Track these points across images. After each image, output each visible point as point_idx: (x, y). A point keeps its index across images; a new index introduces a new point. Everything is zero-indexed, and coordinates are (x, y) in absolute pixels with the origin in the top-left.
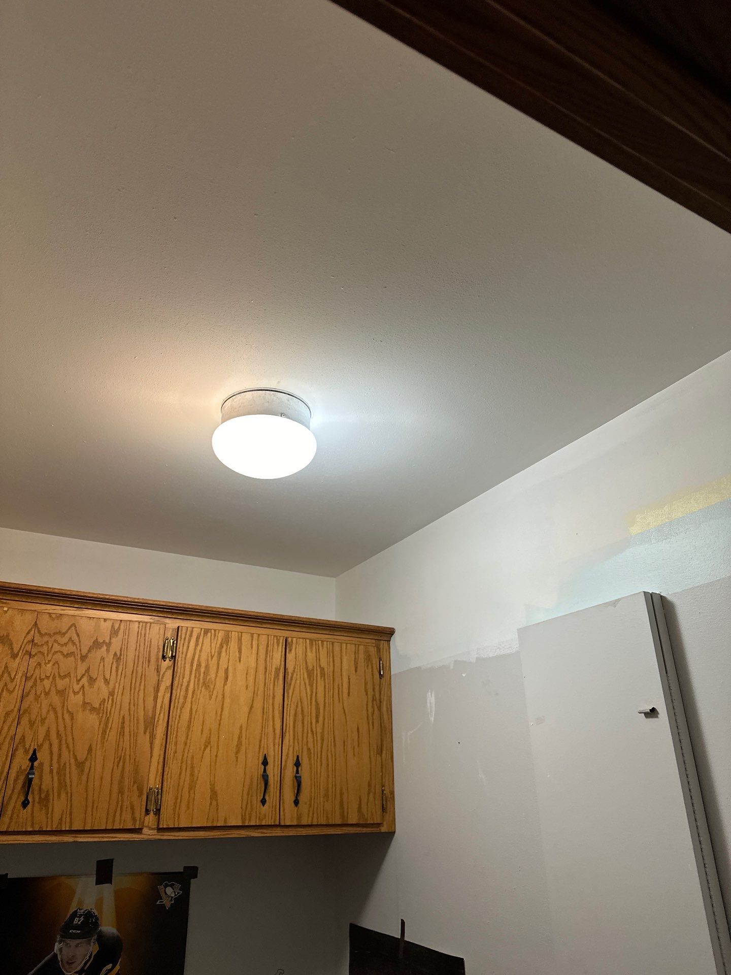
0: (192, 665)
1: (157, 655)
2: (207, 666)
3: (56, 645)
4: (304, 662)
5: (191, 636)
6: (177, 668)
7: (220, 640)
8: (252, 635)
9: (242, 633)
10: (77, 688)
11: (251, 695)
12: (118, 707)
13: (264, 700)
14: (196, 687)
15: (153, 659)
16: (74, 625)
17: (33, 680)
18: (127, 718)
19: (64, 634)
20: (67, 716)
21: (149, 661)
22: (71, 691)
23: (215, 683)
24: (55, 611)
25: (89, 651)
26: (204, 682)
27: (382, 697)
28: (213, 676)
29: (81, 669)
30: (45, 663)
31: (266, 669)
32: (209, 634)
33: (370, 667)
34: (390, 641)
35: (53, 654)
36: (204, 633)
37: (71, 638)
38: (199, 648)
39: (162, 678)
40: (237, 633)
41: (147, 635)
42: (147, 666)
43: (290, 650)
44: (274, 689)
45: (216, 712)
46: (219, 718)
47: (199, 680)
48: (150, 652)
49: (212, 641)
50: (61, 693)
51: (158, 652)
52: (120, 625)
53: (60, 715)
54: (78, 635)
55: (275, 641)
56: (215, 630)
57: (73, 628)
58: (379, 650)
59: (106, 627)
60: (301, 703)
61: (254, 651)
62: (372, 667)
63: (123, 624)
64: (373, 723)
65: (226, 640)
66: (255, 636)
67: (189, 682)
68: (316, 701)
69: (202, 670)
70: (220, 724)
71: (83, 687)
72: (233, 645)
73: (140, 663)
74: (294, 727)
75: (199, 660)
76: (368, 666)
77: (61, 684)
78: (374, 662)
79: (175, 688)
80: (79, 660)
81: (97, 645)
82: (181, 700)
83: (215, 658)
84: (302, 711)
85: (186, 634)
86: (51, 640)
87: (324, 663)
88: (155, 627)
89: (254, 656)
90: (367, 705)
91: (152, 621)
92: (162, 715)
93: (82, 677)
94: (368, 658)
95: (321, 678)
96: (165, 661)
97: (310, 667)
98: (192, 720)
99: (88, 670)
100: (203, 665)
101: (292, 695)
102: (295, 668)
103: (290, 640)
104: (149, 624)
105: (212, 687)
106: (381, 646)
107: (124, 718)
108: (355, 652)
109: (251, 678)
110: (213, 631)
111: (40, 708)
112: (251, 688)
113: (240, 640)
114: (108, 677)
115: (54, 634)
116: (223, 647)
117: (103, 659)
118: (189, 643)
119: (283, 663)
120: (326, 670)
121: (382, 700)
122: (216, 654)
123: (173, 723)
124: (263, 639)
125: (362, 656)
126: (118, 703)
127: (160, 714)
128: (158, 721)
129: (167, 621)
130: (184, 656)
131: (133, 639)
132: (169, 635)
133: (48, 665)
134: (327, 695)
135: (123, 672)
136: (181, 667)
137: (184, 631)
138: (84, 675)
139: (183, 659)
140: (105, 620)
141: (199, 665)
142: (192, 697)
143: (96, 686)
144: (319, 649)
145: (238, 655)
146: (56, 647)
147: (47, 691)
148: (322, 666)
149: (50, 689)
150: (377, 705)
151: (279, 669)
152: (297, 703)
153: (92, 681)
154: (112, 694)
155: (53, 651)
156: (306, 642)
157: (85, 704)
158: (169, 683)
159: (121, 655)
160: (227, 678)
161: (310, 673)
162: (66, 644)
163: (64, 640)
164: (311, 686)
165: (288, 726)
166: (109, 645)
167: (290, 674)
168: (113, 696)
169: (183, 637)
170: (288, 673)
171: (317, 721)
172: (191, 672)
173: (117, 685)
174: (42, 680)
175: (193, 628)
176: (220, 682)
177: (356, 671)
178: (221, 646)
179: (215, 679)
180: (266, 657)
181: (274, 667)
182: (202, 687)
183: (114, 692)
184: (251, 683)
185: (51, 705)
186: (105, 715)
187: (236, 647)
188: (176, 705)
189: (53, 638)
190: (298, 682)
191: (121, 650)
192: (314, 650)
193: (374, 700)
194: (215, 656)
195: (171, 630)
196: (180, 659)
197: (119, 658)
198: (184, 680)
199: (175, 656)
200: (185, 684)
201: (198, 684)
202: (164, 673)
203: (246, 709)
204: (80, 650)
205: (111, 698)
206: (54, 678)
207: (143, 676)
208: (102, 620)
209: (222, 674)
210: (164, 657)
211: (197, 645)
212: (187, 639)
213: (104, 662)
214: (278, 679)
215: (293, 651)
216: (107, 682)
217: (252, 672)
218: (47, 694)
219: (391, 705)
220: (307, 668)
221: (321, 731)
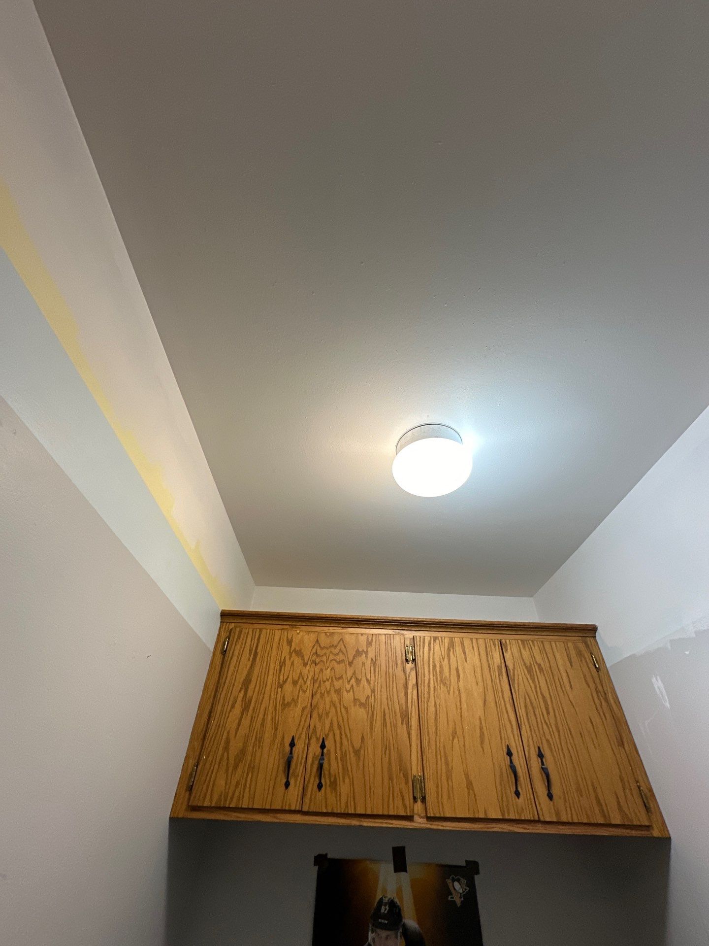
0: (429, 666)
1: (402, 659)
2: (441, 667)
3: (331, 655)
4: (521, 660)
5: (424, 643)
6: (419, 669)
7: (447, 644)
8: (471, 639)
9: (463, 638)
10: (348, 687)
11: (482, 690)
12: (379, 702)
13: (494, 694)
14: (436, 683)
15: (399, 662)
16: (342, 639)
17: (318, 682)
18: (387, 711)
19: (336, 646)
20: (343, 710)
21: (397, 664)
22: (344, 689)
23: (450, 680)
24: (329, 631)
25: (354, 658)
26: (441, 680)
27: (605, 688)
28: (447, 674)
29: (350, 673)
30: (326, 669)
31: (489, 667)
32: (437, 641)
33: (584, 661)
34: (595, 637)
35: (330, 662)
36: (434, 640)
37: (340, 649)
38: (432, 652)
39: (409, 677)
40: (459, 639)
41: (392, 644)
42: (396, 667)
43: (506, 650)
44: (501, 685)
45: (456, 705)
46: (459, 711)
47: (437, 678)
48: (396, 657)
49: (441, 646)
50: (338, 692)
51: (402, 656)
52: (372, 637)
53: (339, 711)
54: (345, 647)
55: (492, 643)
56: (441, 637)
57: (341, 642)
58: (587, 646)
59: (363, 639)
60: (528, 696)
61: (476, 653)
62: (586, 661)
63: (374, 637)
64: (604, 714)
65: (452, 644)
66: (474, 641)
67: (429, 680)
68: (541, 693)
69: (438, 670)
70: (461, 716)
71: (352, 686)
72: (458, 649)
73: (391, 665)
74: (528, 719)
75: (434, 662)
76: (581, 661)
77: (337, 684)
78: (586, 656)
79: (419, 685)
80: (348, 666)
81: (358, 653)
82: (426, 696)
83: (446, 660)
84: (531, 703)
85: (420, 642)
86: (328, 652)
87: (539, 659)
88: (397, 638)
89: (477, 657)
90: (592, 696)
91: (393, 633)
92: (413, 708)
93: (351, 679)
94: (580, 654)
95: (540, 673)
96: (408, 663)
97: (528, 664)
98: (438, 712)
99: (354, 673)
100: (438, 666)
101: (518, 689)
102: (514, 665)
103: (503, 641)
104: (392, 636)
105: (448, 683)
106: (589, 642)
107: (384, 712)
108: (566, 649)
109: (479, 675)
110: (440, 638)
111: (325, 704)
112: (481, 684)
113: (462, 644)
114: (369, 677)
115: (330, 647)
116: (450, 650)
117: (363, 664)
118: (424, 648)
119: (503, 661)
120: (543, 666)
121: (606, 692)
122: (446, 656)
123: (423, 715)
124: (481, 642)
125: (573, 653)
126: (379, 699)
127: (411, 708)
128: (411, 714)
129: (405, 632)
130: (422, 657)
131: (383, 647)
132: (408, 643)
133: (327, 670)
134: (551, 690)
135: (379, 674)
136: (421, 668)
137: (418, 639)
138: (352, 677)
139: (422, 661)
140: (362, 634)
141: (434, 666)
142: (434, 693)
143: (361, 685)
144: (531, 648)
145: (464, 657)
146: (332, 657)
147: (328, 690)
148: (538, 662)
149: (330, 688)
150: (602, 696)
151: (501, 667)
152: (525, 697)
153: (358, 681)
154: (373, 691)
155: (329, 660)
156: (518, 643)
157: (355, 700)
158: (414, 682)
159: (376, 660)
160: (458, 676)
161: (529, 669)
162: (338, 654)
163: (337, 651)
164: (534, 681)
165: (522, 718)
166: (367, 653)
167: (512, 671)
168: (374, 692)
169: (418, 644)
170: (509, 669)
171: (548, 713)
172: (429, 671)
173: (376, 683)
174: (324, 682)
175: (424, 637)
176: (454, 678)
177: (571, 666)
178: (449, 650)
179: (450, 677)
180: (487, 657)
181: (496, 665)
182: (440, 684)
183: (374, 689)
184: (480, 680)
185: (332, 701)
186: (370, 709)
187: (461, 650)
188: (423, 699)
189: (329, 650)
190: (520, 677)
191: (375, 656)
192: (527, 649)
193: (597, 692)
194: (445, 658)
195: (409, 640)
196: (419, 662)
197: (375, 663)
198: (426, 678)
199: (415, 659)
200: (426, 682)
201: (437, 681)
202: (409, 673)
203: (481, 703)
204: (348, 658)
205: (373, 695)
206: (332, 681)
207: (394, 676)
208: (360, 635)
209: (454, 672)
210: (407, 660)
211: (430, 649)
212: (421, 645)
213: (365, 666)
214: (502, 675)
215: (509, 650)
216: (368, 682)
217: (478, 670)
218: (328, 692)
219: (617, 697)
220: (525, 664)
221: (554, 722)
